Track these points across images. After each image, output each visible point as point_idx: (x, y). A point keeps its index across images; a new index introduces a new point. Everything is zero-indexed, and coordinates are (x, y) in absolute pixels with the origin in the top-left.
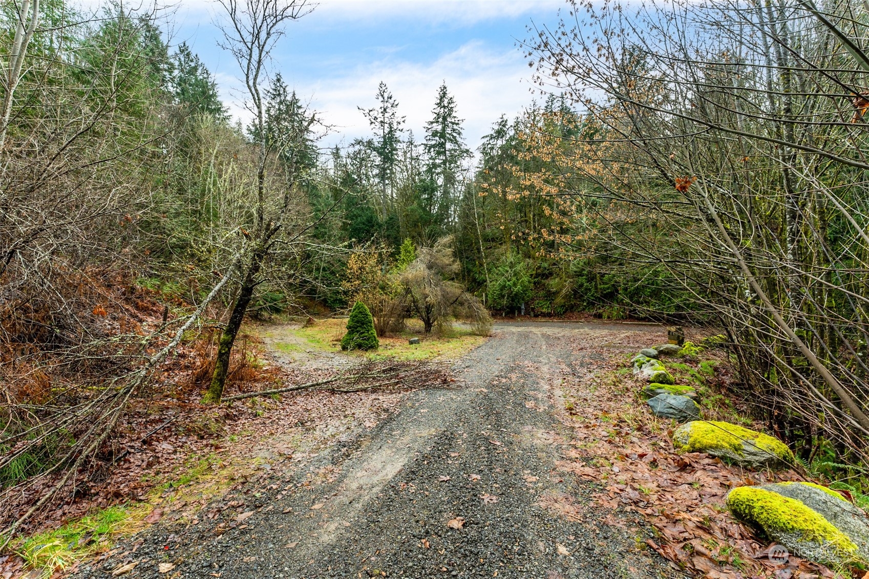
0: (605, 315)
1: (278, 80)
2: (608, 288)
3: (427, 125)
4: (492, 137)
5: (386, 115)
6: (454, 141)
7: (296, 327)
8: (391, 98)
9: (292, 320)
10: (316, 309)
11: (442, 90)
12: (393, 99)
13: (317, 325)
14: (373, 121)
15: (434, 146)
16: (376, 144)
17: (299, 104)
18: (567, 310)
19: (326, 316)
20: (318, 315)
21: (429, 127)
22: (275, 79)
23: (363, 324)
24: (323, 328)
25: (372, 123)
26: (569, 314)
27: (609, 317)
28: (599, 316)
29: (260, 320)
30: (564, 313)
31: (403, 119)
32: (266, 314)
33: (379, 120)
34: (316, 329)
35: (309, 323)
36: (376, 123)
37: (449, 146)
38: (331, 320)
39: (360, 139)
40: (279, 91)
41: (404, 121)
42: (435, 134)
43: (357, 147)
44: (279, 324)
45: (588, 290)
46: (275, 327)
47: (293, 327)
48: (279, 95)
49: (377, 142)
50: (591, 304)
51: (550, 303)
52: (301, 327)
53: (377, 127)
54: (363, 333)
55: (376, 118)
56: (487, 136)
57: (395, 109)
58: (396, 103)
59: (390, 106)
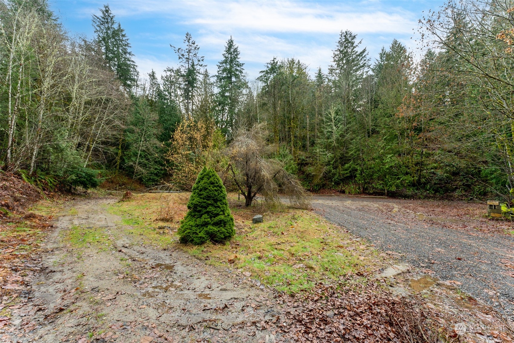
0: (347, 191)
1: (107, 11)
2: (347, 173)
3: (219, 64)
4: (267, 73)
5: (190, 54)
6: (237, 76)
7: (111, 201)
8: (194, 44)
9: (111, 194)
10: (133, 186)
11: (230, 43)
12: (195, 45)
13: (134, 199)
14: (181, 56)
15: (224, 78)
16: (183, 73)
17: (123, 33)
18: (321, 188)
19: (141, 191)
20: (135, 190)
21: (221, 65)
22: (104, 9)
23: (216, 201)
24: (141, 202)
25: (180, 58)
26: (322, 190)
27: (349, 193)
28: (343, 192)
29: (73, 194)
30: (319, 189)
31: (202, 59)
32: (80, 189)
33: (185, 57)
34: (133, 203)
35: (126, 197)
36: (184, 59)
37: (234, 79)
38: (148, 194)
39: (171, 68)
40: (107, 19)
41: (202, 60)
42: (225, 70)
43: (169, 73)
44: (94, 198)
45: (335, 174)
46: (87, 201)
47: (109, 201)
48: (107, 22)
49: (183, 71)
50: (337, 184)
51: (309, 183)
52: (117, 201)
53: (184, 62)
54: (217, 215)
55: (183, 55)
56: (263, 72)
57: (196, 51)
58: (198, 47)
59: (193, 48)
